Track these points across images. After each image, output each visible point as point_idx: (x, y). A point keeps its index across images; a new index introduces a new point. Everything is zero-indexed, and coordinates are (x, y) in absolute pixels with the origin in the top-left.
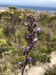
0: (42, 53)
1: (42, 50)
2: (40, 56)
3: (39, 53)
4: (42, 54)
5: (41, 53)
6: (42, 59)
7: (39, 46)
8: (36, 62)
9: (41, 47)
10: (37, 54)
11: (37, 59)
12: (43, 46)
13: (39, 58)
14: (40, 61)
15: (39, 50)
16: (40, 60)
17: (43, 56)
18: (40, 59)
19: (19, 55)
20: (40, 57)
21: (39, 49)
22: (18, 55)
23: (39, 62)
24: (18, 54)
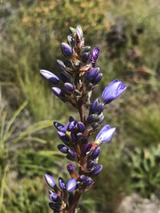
0: (146, 145)
1: (146, 130)
2: (137, 164)
3: (132, 148)
4: (147, 155)
5: (138, 150)
6: (147, 181)
7: (127, 113)
8: (120, 200)
9: (138, 115)
10: (118, 156)
11: (123, 182)
12: (145, 110)
13: (134, 175)
14: (138, 190)
15: (129, 134)
16: (141, 185)
17: (153, 164)
18: (136, 180)
19: (20, 176)
20: (137, 170)
21: (127, 125)
22: (14, 174)
23: (135, 196)
24: (12, 169)
